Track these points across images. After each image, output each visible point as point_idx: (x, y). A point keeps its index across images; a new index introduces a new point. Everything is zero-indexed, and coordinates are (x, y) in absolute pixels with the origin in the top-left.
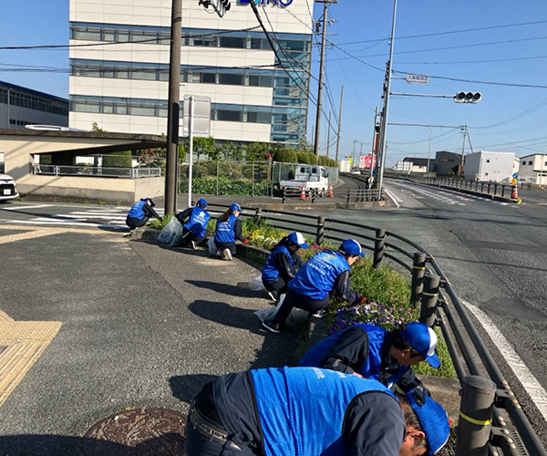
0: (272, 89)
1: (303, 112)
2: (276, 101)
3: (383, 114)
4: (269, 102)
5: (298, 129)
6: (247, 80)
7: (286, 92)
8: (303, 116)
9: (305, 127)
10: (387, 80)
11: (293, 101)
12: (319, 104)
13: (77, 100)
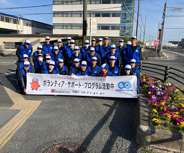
0: (120, 18)
1: (131, 25)
2: (122, 22)
3: (163, 24)
4: (119, 22)
5: (130, 31)
6: (111, 15)
7: (125, 19)
8: (131, 27)
9: (132, 31)
10: (165, 11)
11: (128, 22)
12: (137, 22)
13: (55, 25)
